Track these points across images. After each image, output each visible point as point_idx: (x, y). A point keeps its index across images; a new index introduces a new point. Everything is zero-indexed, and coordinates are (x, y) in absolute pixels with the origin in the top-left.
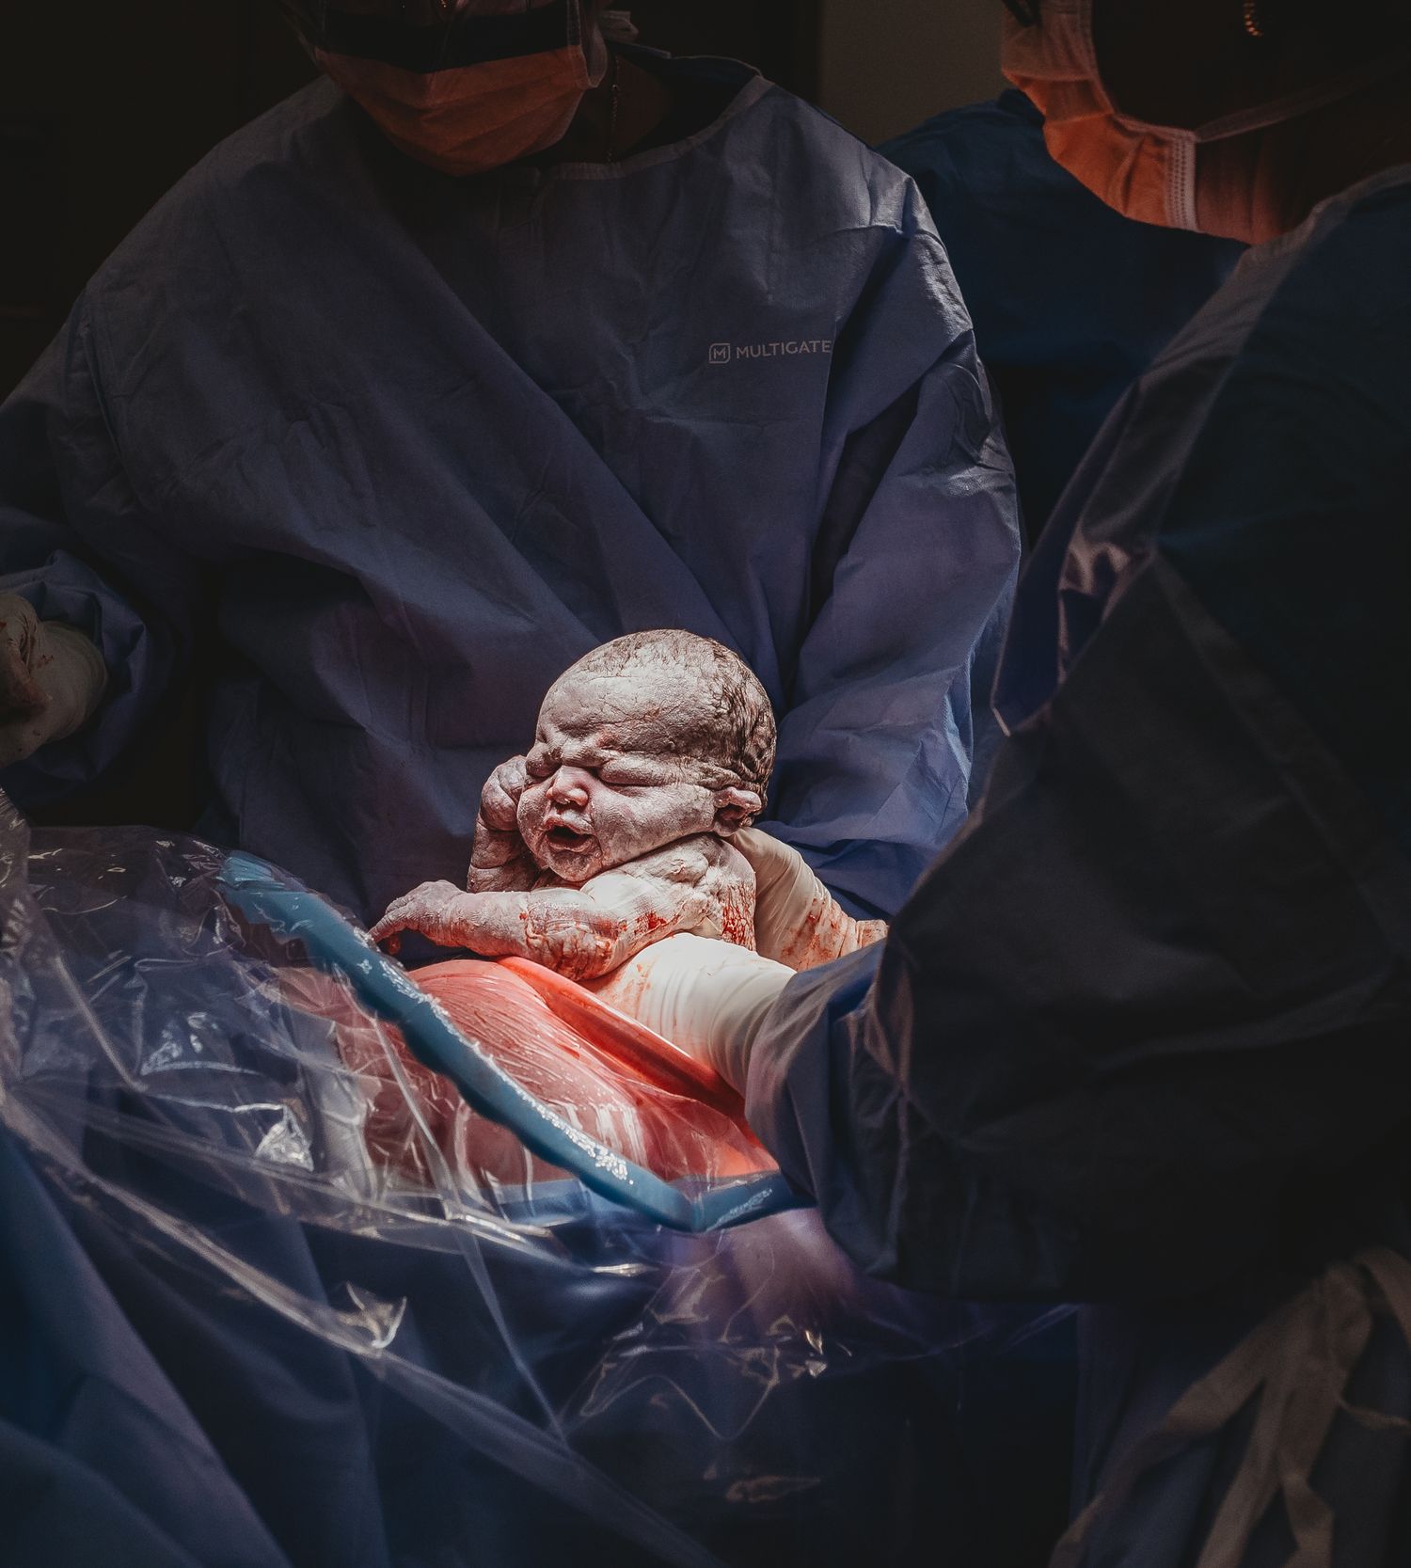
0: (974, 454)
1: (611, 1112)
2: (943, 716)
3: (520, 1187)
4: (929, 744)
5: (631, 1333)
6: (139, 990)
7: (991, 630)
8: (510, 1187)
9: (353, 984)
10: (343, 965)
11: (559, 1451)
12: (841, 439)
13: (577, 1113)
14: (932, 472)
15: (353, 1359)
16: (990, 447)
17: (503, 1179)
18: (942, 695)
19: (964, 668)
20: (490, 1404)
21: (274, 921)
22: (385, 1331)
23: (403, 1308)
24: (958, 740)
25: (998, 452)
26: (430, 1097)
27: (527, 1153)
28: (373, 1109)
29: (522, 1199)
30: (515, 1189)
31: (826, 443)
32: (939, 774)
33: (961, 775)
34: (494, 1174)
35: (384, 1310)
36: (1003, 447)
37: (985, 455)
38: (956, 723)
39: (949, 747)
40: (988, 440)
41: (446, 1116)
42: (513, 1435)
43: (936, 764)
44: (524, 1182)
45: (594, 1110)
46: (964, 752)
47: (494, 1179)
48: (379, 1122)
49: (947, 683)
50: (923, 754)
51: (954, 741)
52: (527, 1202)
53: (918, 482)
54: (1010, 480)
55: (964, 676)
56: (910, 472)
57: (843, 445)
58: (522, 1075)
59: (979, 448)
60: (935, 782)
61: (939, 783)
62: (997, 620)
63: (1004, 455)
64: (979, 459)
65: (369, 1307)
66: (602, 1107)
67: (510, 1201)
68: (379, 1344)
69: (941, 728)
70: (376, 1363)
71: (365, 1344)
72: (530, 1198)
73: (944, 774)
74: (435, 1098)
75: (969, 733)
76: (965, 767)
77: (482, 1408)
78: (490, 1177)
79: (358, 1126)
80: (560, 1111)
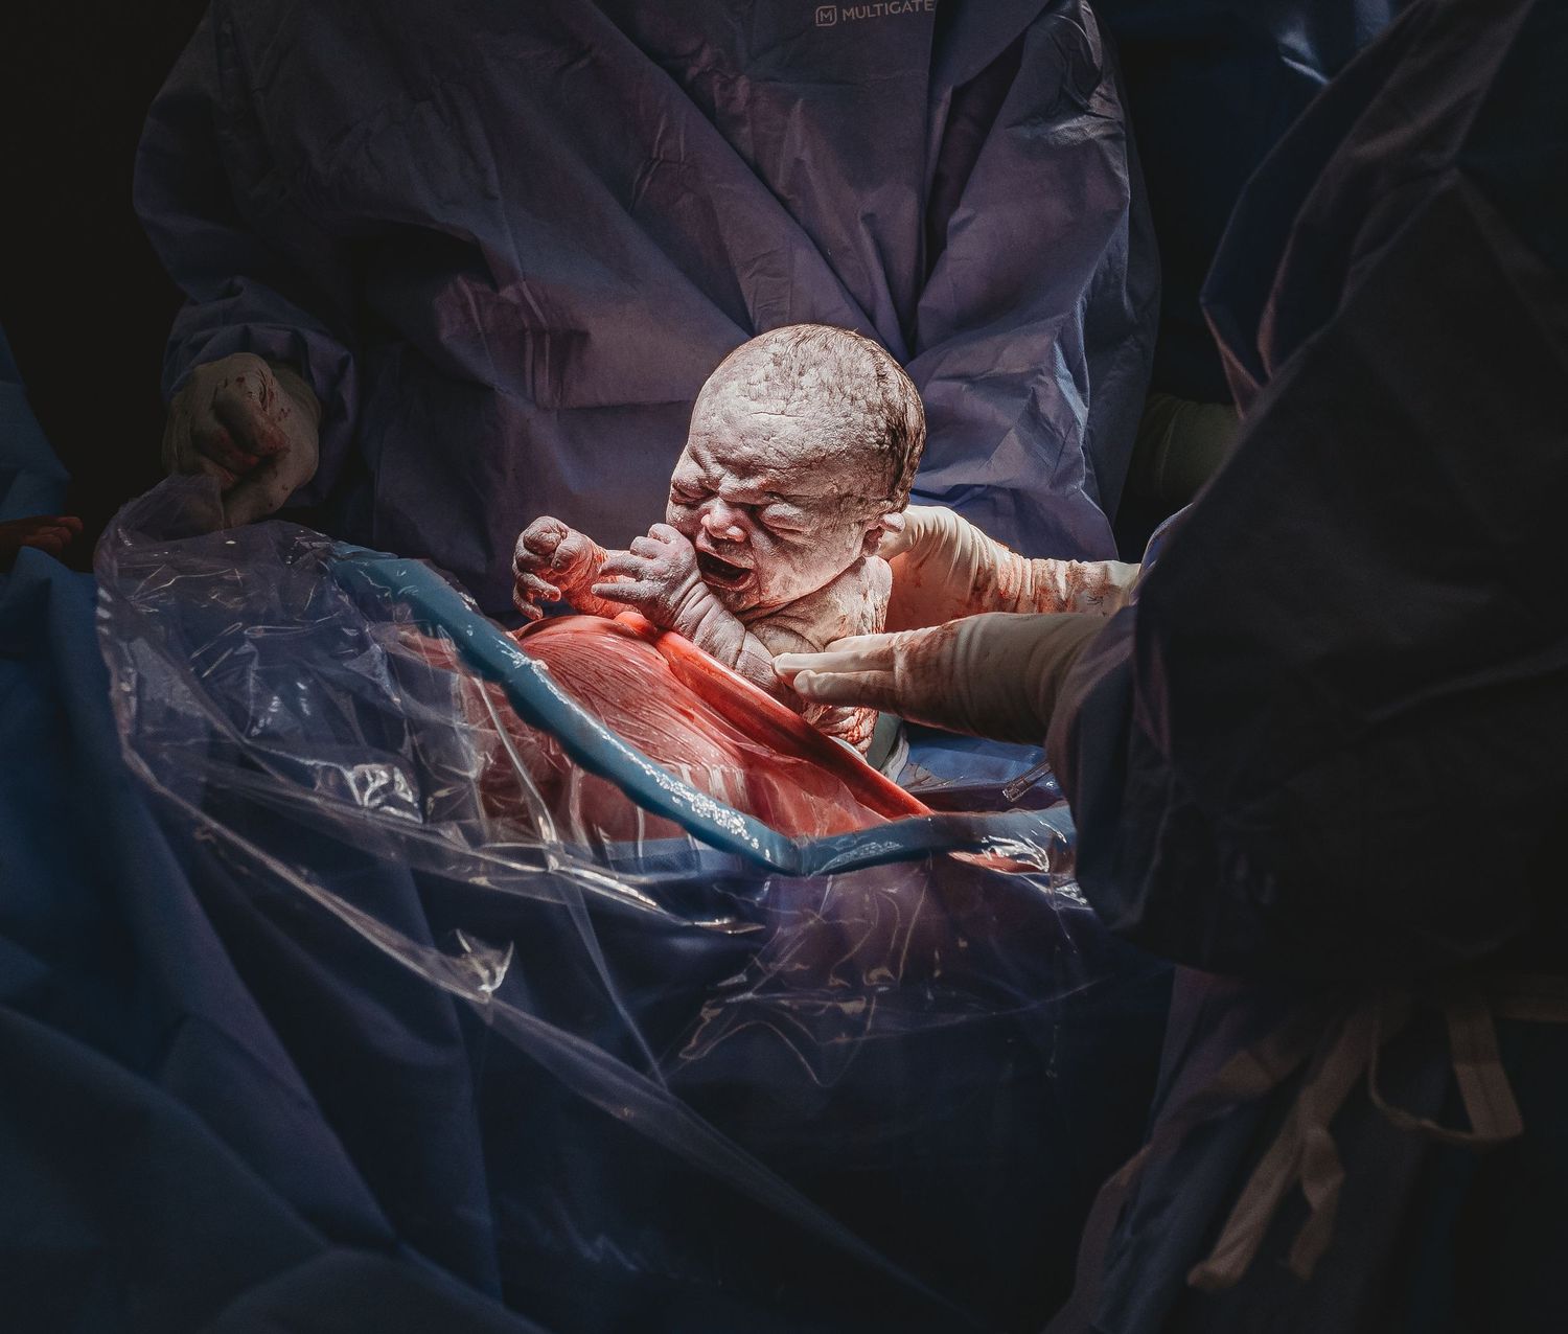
0: (1083, 102)
1: (723, 772)
2: (1053, 363)
3: (631, 843)
4: (1040, 390)
5: (735, 980)
6: (251, 655)
7: (1101, 276)
8: (621, 844)
9: (457, 645)
10: (447, 627)
11: (658, 1095)
12: (947, 94)
13: (691, 773)
14: (1040, 123)
15: (460, 1002)
16: (1101, 95)
17: (615, 835)
18: (1052, 342)
19: (1073, 315)
20: (592, 1048)
21: (380, 587)
22: (493, 977)
23: (510, 954)
24: (1072, 385)
25: (1109, 100)
26: (548, 752)
27: (640, 810)
28: (492, 761)
29: (632, 856)
30: (625, 845)
31: (932, 100)
32: (1052, 420)
33: (1075, 421)
34: (605, 830)
35: (491, 955)
36: (1115, 96)
37: (1095, 103)
38: (1069, 368)
39: (1061, 394)
40: (1098, 89)
41: (562, 771)
42: (615, 1079)
43: (1048, 409)
44: (635, 838)
45: (708, 771)
46: (1079, 399)
47: (606, 835)
48: (497, 775)
49: (1056, 329)
50: (1035, 399)
51: (1067, 387)
52: (637, 859)
53: (1025, 133)
54: (1118, 128)
55: (1073, 323)
56: (1017, 124)
57: (949, 101)
58: (638, 735)
59: (1088, 97)
60: (1048, 428)
61: (1053, 430)
62: (1107, 266)
63: (1114, 103)
64: (1089, 107)
65: (475, 951)
66: (715, 768)
67: (621, 859)
68: (486, 988)
69: (1052, 373)
70: (485, 1007)
71: (474, 991)
72: (641, 855)
73: (1057, 418)
74: (553, 753)
75: (1084, 378)
76: (1081, 412)
77: (585, 1053)
78: (602, 832)
79: (474, 780)
80: (673, 771)
